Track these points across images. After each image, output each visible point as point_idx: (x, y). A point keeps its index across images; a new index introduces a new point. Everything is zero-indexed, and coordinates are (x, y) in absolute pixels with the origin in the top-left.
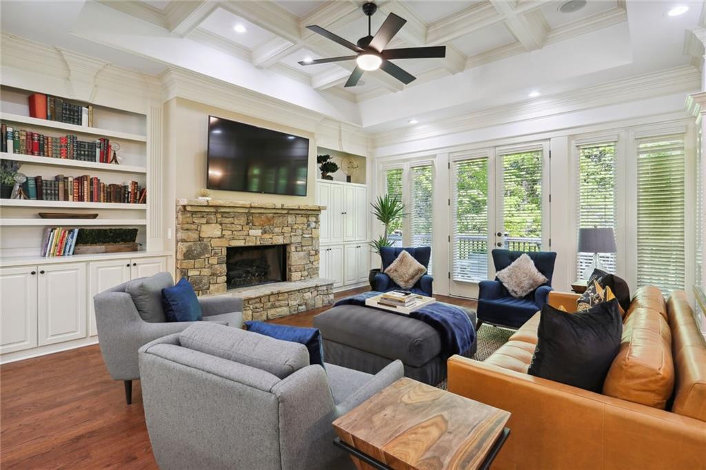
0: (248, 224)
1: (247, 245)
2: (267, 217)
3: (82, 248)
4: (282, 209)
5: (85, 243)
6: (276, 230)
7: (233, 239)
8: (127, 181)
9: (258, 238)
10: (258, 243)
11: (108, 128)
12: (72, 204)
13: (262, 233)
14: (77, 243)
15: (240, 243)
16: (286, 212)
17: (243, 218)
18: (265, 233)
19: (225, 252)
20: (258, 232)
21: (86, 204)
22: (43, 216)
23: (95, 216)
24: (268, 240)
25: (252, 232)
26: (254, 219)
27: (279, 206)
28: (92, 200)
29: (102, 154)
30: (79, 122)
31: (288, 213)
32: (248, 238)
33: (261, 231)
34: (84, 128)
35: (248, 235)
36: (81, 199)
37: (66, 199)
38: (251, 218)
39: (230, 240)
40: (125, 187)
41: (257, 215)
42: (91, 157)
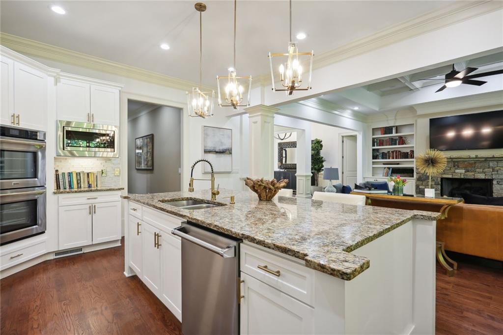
0: (454, 166)
1: (454, 177)
2: (469, 163)
3: (394, 175)
4: (476, 158)
5: (394, 173)
6: (478, 170)
7: (444, 174)
8: (408, 151)
9: (462, 175)
10: (462, 177)
11: (404, 133)
12: (391, 160)
13: (465, 172)
14: (392, 173)
15: (450, 176)
16: (483, 159)
17: (451, 164)
18: (468, 171)
19: (439, 180)
20: (463, 171)
21: (395, 160)
22: (384, 164)
23: (398, 164)
24: (470, 175)
25: (457, 171)
26: (459, 164)
27: (474, 156)
28: (396, 158)
29: (399, 142)
30: (392, 133)
31: (485, 160)
32: (454, 174)
33: (464, 170)
34: (394, 134)
35: (455, 172)
36: (393, 158)
37: (389, 159)
38: (457, 164)
39: (442, 174)
40: (408, 153)
41: (461, 162)
42: (396, 144)
